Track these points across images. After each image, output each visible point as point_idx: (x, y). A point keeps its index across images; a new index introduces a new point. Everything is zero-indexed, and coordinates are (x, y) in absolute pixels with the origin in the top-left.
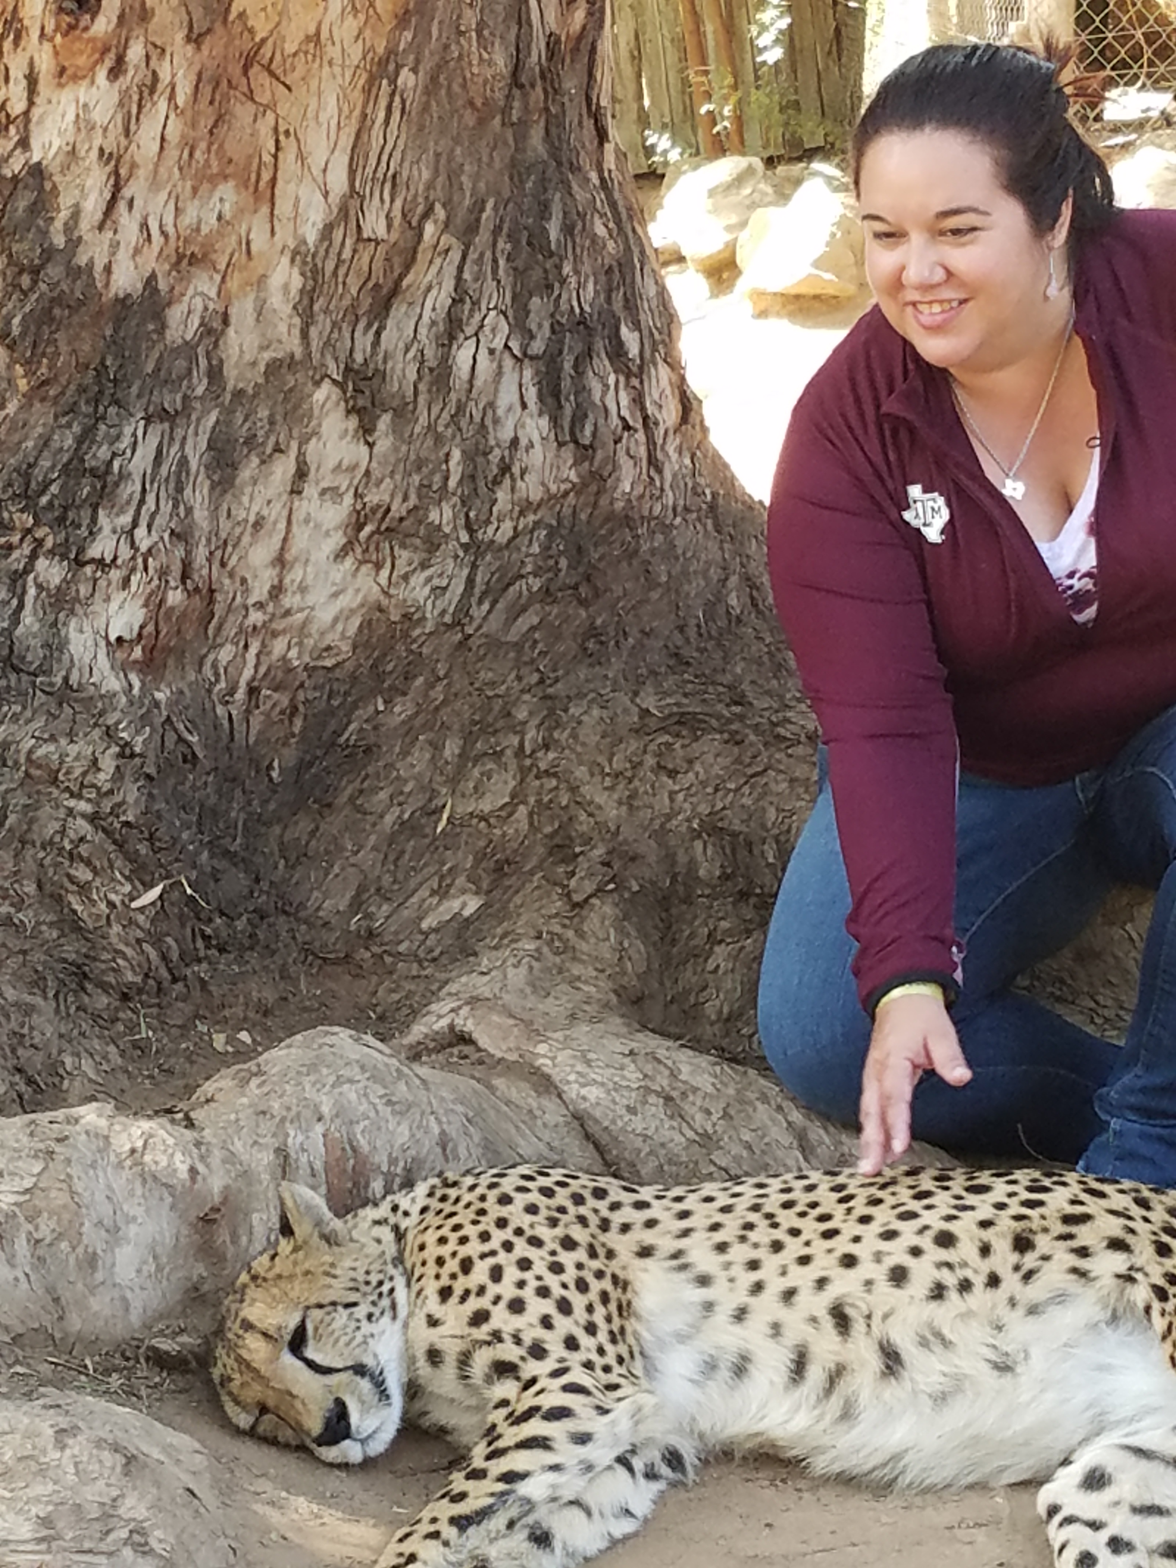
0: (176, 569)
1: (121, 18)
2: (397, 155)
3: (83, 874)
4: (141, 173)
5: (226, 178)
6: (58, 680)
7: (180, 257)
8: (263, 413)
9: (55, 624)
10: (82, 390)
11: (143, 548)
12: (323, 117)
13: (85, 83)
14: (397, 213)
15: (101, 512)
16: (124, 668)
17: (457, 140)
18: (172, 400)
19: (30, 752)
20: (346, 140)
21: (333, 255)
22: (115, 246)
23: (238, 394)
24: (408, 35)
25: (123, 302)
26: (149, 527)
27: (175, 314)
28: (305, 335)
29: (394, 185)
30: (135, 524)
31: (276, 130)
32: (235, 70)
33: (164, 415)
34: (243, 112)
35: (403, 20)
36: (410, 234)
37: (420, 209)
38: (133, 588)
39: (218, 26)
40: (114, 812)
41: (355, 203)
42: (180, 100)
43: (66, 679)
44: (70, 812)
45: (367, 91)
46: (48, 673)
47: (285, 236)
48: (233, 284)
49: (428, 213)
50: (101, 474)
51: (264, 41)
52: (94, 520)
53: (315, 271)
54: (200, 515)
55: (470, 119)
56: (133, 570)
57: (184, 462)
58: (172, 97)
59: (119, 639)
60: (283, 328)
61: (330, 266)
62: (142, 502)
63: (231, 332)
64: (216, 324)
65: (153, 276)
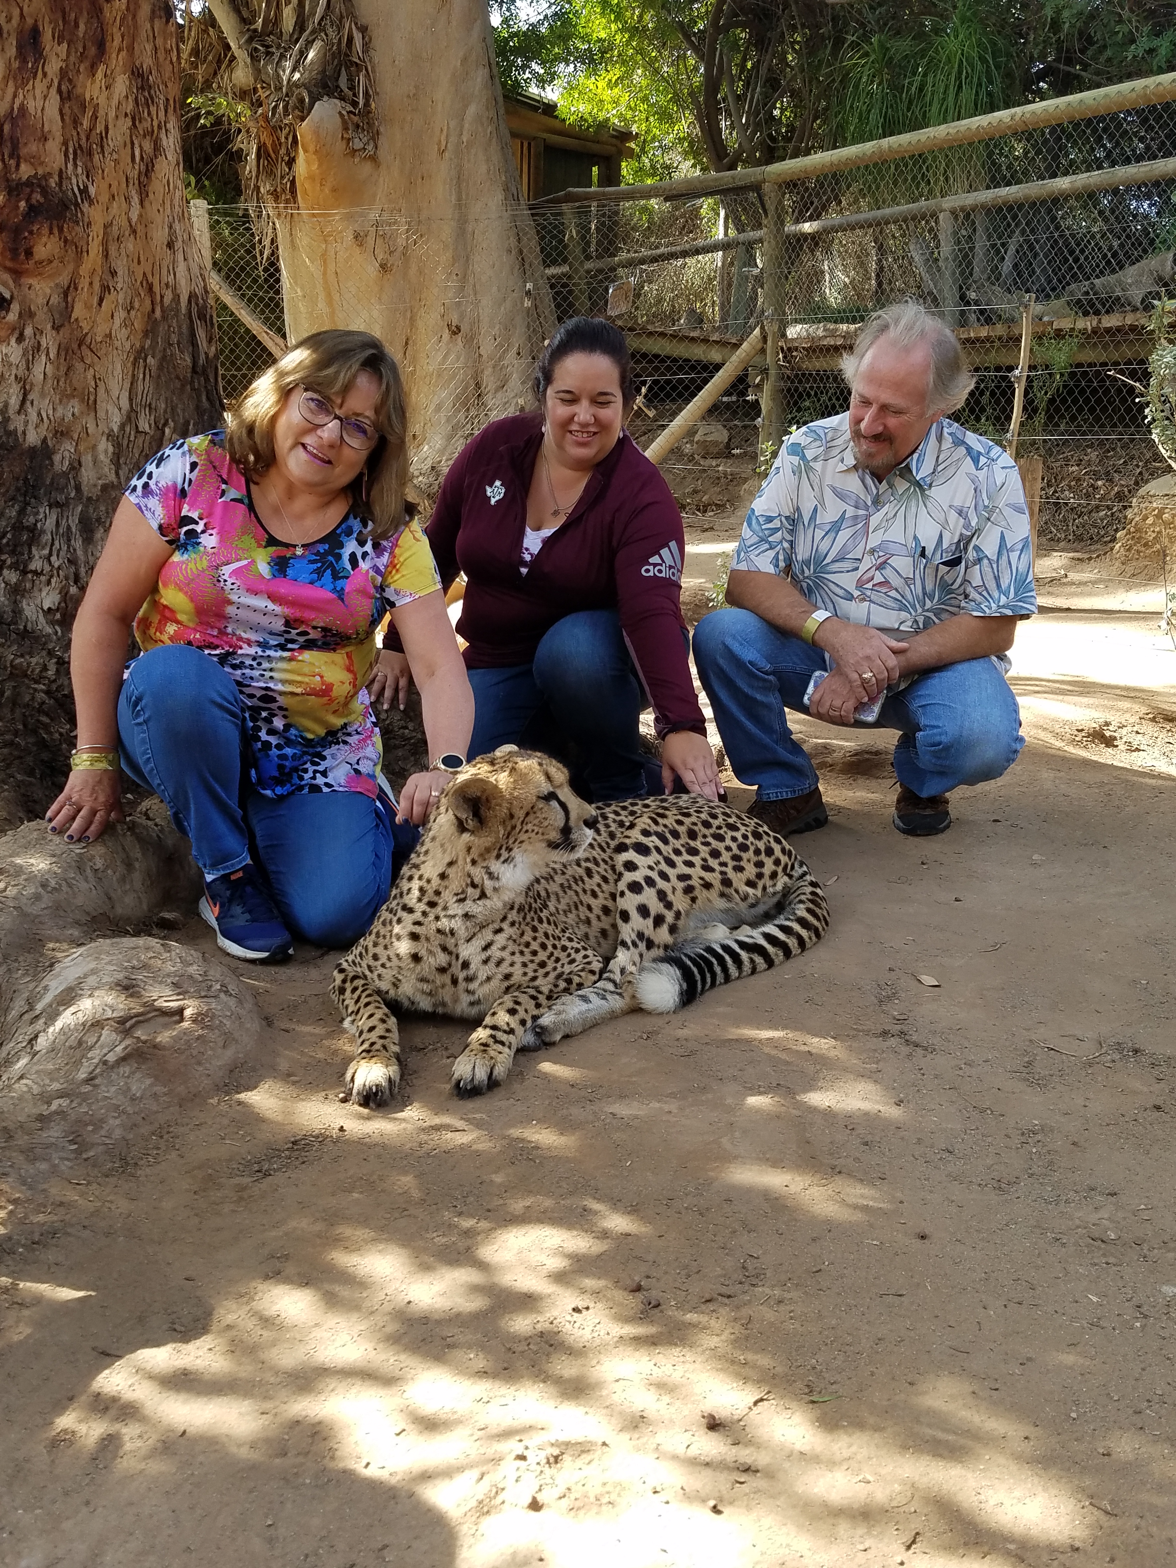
0: (72, 576)
1: (20, 314)
2: (150, 396)
3: (44, 719)
4: (36, 389)
5: (74, 397)
6: (22, 627)
7: (57, 432)
8: (103, 508)
9: (15, 602)
10: (18, 489)
11: (56, 565)
12: (115, 374)
13: (5, 344)
14: (152, 422)
15: (34, 549)
16: (52, 623)
17: (173, 393)
18: (61, 498)
19: (12, 661)
20: (127, 385)
21: (126, 438)
22: (26, 423)
23: (89, 499)
24: (148, 342)
25: (33, 450)
26: (58, 556)
27: (57, 458)
28: (117, 474)
29: (150, 408)
30: (50, 554)
31: (95, 376)
32: (75, 346)
33: (58, 504)
34: (80, 366)
35: (146, 334)
36: (159, 432)
37: (162, 422)
38: (53, 584)
39: (66, 324)
40: (57, 690)
41: (133, 415)
42: (52, 356)
43: (25, 627)
44: (35, 690)
45: (134, 363)
46: (16, 623)
47: (102, 427)
48: (81, 448)
49: (166, 424)
50: (32, 529)
51: (87, 334)
52: (30, 552)
53: (118, 444)
54: (80, 553)
55: (178, 384)
56: (52, 576)
57: (69, 528)
58: (48, 354)
59: (49, 609)
60: (107, 470)
61: (125, 443)
62: (52, 544)
63: (83, 469)
64: (76, 465)
65: (46, 438)
